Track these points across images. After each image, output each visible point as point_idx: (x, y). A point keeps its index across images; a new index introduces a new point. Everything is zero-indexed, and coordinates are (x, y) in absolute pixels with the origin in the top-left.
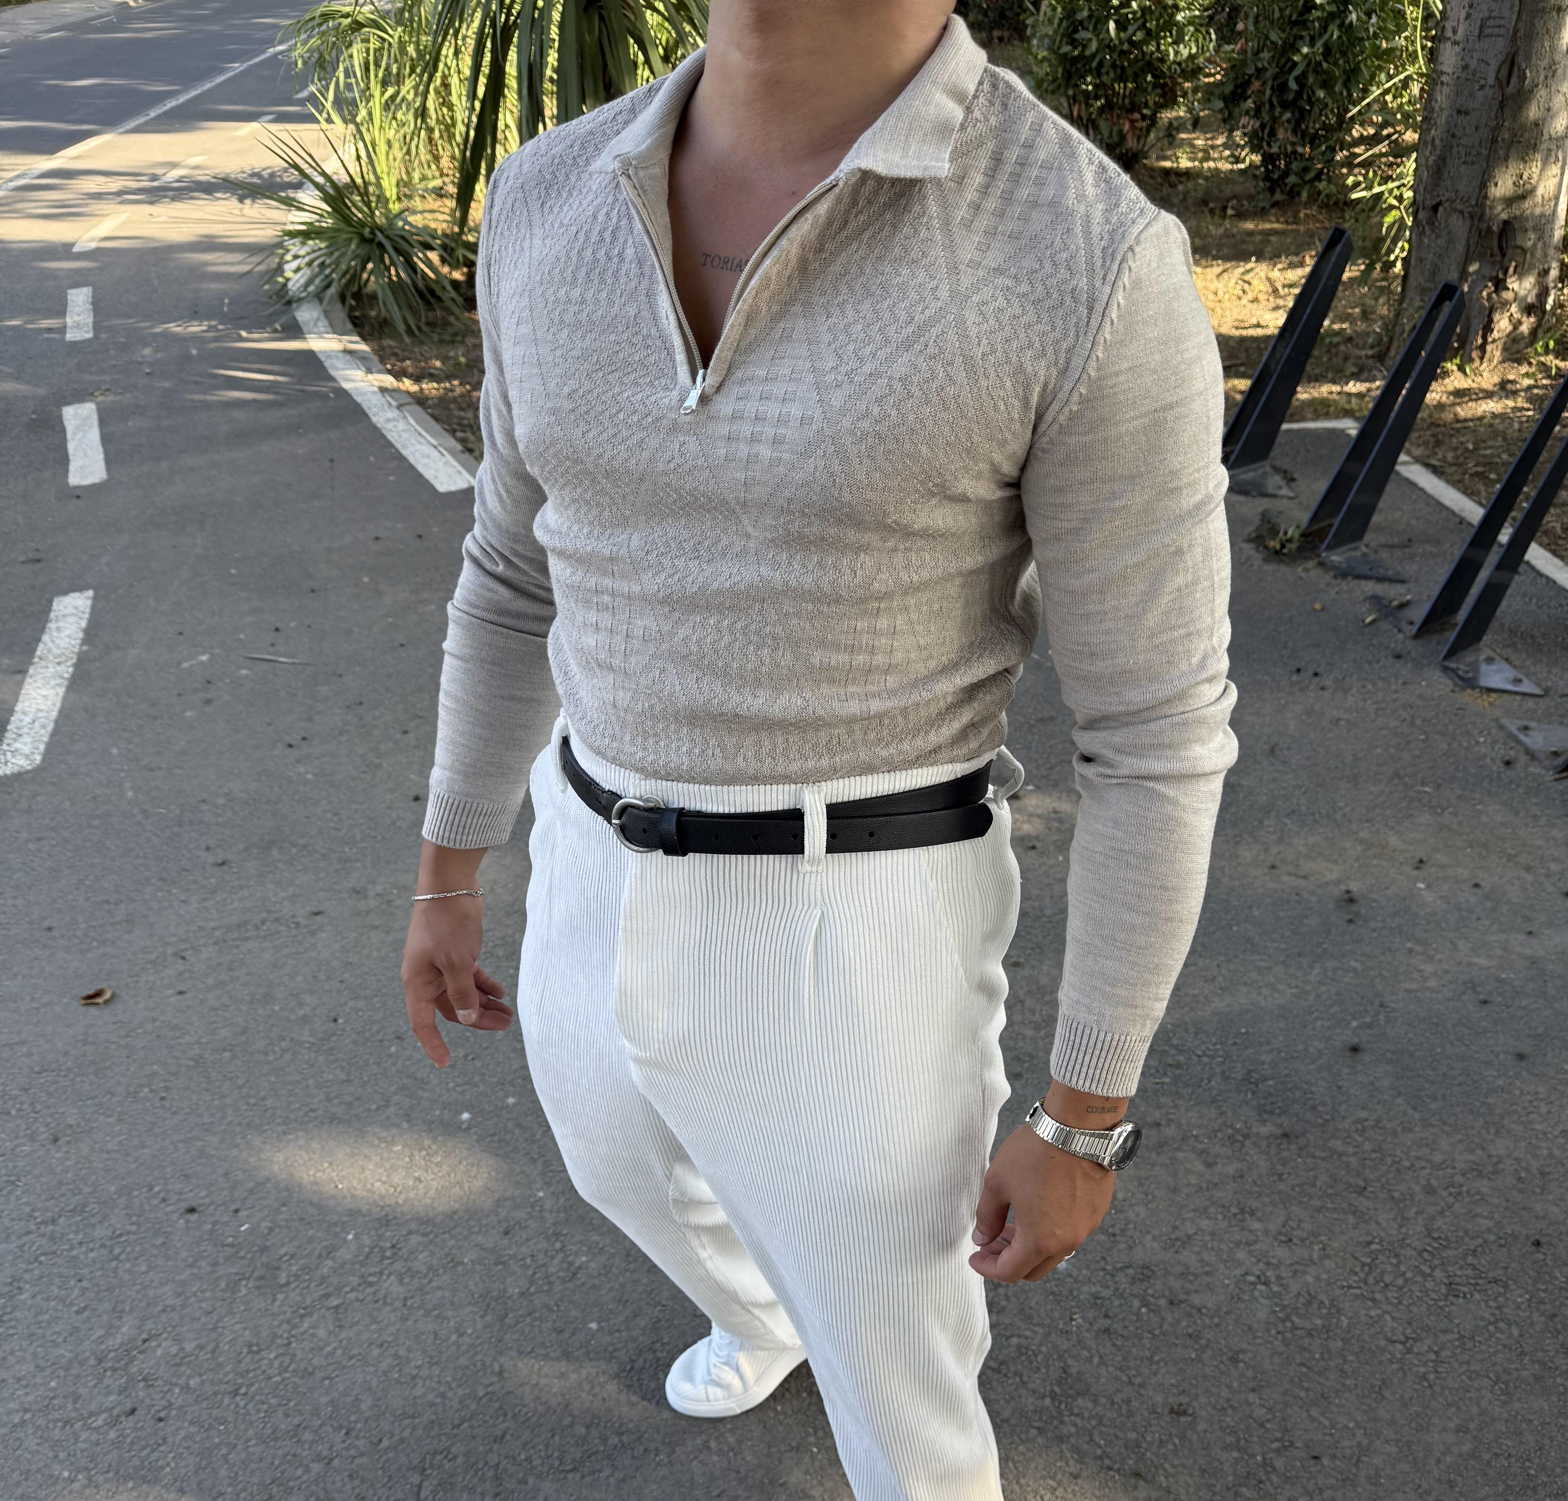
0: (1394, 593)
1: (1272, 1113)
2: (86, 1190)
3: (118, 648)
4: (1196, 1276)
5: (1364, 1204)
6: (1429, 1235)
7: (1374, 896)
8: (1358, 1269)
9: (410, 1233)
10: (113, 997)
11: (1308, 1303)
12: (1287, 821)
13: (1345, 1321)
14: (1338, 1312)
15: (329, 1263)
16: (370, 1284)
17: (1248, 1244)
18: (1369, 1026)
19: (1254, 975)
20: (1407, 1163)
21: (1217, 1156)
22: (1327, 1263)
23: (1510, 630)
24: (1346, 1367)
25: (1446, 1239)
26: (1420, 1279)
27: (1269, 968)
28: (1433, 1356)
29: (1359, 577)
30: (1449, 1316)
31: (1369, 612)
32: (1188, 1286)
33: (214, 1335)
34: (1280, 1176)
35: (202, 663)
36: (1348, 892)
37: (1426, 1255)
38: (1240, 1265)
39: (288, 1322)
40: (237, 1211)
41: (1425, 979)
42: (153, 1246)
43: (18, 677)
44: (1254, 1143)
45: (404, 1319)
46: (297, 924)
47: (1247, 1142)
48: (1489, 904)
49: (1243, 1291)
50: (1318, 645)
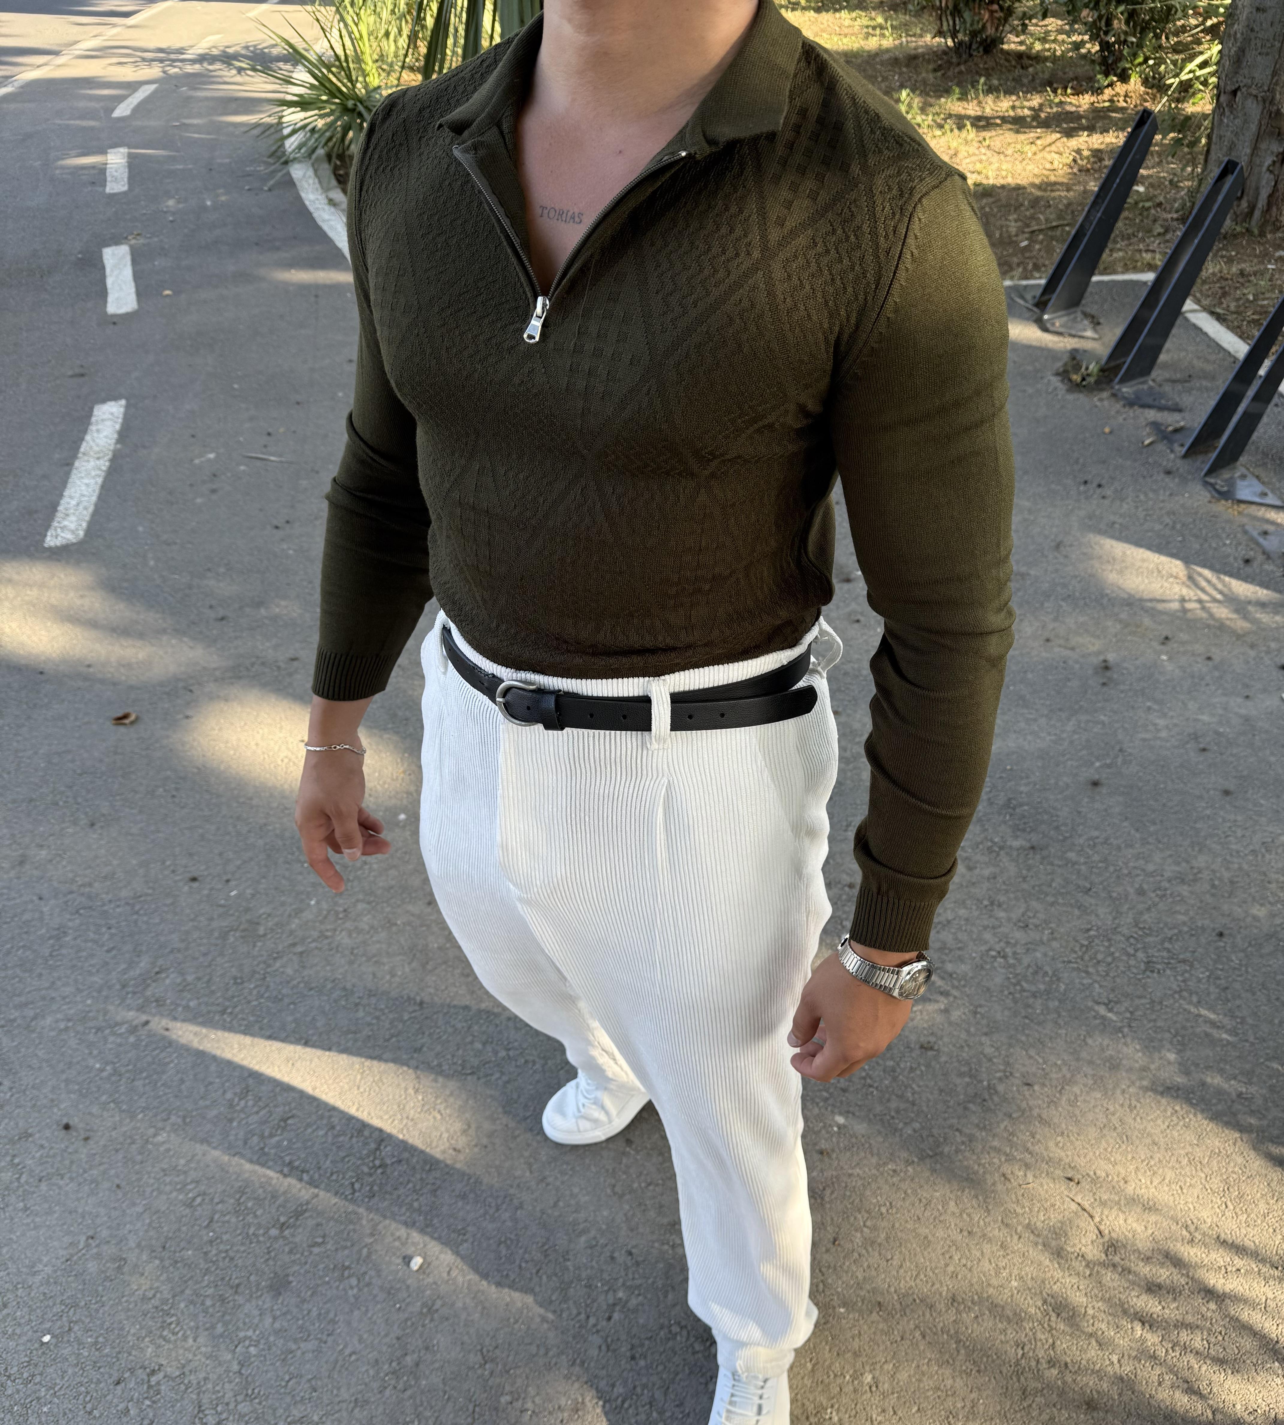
0: (1172, 420)
1: (1024, 830)
2: (115, 862)
3: (144, 447)
4: (951, 950)
5: (1088, 901)
6: (1136, 925)
7: (1125, 665)
8: (1077, 949)
9: (358, 901)
10: (137, 719)
11: (1036, 973)
12: (1063, 604)
13: (1063, 987)
14: (1059, 979)
15: (297, 921)
16: (327, 937)
17: (994, 928)
18: (1109, 766)
19: (1022, 725)
20: (1126, 872)
21: (977, 862)
22: (1055, 944)
23: (1263, 453)
24: (1061, 1022)
25: (1150, 929)
26: (1125, 958)
27: (1035, 720)
28: (1128, 1015)
29: (1143, 406)
30: (1145, 987)
31: (1149, 435)
32: (944, 957)
33: (208, 970)
34: (1024, 878)
35: (209, 460)
36: (1105, 661)
37: (1132, 940)
38: (986, 943)
39: (265, 962)
40: (228, 881)
41: (1158, 731)
42: (165, 905)
43: (66, 468)
44: (1007, 854)
45: (351, 963)
46: (279, 668)
47: (1002, 853)
48: (1217, 674)
49: (986, 963)
50: (1104, 462)
